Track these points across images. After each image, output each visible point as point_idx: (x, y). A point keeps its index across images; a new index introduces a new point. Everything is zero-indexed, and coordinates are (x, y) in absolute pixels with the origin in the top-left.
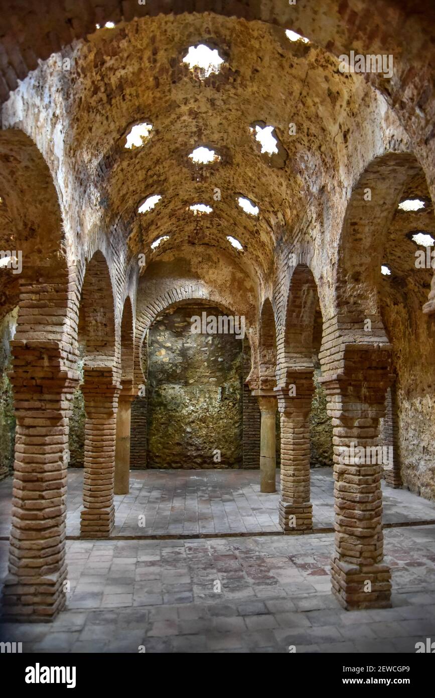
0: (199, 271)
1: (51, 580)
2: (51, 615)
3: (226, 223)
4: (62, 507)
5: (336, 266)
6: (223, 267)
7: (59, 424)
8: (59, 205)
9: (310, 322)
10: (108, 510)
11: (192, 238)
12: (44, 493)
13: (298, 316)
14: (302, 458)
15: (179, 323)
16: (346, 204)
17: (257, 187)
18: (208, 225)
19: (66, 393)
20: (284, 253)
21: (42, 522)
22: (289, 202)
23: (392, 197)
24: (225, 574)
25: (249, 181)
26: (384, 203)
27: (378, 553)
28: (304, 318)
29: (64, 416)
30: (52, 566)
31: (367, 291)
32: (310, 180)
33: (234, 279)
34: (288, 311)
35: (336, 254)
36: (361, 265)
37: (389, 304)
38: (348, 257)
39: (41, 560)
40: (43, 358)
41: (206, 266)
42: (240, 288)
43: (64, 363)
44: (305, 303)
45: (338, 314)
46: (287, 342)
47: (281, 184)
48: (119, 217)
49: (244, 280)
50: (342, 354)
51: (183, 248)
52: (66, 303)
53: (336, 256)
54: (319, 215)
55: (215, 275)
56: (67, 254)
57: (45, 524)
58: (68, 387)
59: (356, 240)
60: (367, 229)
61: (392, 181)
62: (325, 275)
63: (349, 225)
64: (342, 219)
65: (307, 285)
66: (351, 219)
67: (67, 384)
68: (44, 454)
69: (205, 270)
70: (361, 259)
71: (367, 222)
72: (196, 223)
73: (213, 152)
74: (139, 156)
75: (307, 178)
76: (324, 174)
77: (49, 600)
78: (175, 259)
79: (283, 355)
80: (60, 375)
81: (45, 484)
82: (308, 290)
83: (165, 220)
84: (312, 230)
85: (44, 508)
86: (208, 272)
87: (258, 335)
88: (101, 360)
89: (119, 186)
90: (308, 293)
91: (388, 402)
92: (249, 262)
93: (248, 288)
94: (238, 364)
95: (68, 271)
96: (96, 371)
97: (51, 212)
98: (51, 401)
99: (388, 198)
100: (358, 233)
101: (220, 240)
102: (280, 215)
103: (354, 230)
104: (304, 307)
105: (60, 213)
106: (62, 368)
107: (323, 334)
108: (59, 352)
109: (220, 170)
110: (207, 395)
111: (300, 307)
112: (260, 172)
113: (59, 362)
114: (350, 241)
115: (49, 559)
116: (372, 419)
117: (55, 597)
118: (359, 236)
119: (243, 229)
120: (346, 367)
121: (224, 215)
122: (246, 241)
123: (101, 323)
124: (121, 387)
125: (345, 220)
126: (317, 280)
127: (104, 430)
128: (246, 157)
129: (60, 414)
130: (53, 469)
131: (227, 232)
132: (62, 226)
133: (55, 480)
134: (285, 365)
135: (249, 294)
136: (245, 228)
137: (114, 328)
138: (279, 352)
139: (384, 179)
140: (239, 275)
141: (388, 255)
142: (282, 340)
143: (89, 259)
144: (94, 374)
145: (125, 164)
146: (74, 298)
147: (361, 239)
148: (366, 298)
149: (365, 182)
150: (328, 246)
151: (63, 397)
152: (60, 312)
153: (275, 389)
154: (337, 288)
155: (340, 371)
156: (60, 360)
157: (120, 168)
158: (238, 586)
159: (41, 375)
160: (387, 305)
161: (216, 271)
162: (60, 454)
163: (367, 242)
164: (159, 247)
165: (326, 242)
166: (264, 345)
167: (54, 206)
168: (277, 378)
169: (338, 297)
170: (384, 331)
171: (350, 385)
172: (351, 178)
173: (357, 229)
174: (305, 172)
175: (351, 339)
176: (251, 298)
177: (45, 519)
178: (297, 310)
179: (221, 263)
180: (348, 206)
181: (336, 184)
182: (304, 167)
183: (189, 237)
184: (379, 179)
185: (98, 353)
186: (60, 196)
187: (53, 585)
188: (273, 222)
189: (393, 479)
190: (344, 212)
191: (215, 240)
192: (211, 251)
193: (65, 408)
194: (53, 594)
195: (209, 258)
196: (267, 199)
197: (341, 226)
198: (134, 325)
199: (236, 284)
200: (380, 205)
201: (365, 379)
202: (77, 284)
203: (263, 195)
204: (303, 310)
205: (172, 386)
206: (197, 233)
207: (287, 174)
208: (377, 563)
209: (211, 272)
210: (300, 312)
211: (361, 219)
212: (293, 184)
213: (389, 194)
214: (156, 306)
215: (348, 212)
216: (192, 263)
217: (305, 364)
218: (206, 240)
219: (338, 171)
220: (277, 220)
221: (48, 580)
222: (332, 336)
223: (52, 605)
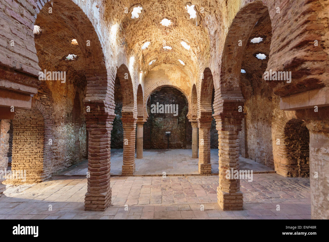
0: (168, 74)
1: (104, 195)
2: (104, 208)
3: (178, 54)
4: (108, 166)
5: (221, 66)
6: (177, 72)
7: (106, 133)
8: (99, 41)
9: (211, 93)
10: (133, 165)
11: (165, 61)
12: (100, 161)
13: (206, 90)
14: (207, 146)
15: (162, 95)
16: (226, 36)
17: (189, 36)
18: (171, 55)
19: (108, 121)
20: (200, 64)
21: (100, 172)
22: (202, 41)
23: (248, 31)
24: (176, 192)
25: (185, 33)
26: (244, 35)
27: (237, 187)
28: (208, 91)
29: (107, 130)
30: (104, 190)
31: (234, 77)
32: (211, 29)
33: (182, 77)
34: (202, 88)
35: (221, 60)
36: (232, 65)
37: (244, 85)
38: (226, 62)
39: (99, 187)
40: (98, 107)
41: (170, 72)
42: (184, 81)
43: (107, 109)
44: (209, 85)
45: (221, 87)
46: (201, 100)
47: (198, 33)
48: (133, 51)
49: (185, 77)
50: (222, 104)
51: (161, 65)
52: (107, 84)
53: (221, 62)
54: (214, 45)
55: (174, 75)
56: (106, 64)
57: (101, 173)
58: (109, 119)
59: (230, 54)
60: (235, 48)
61: (248, 22)
62: (216, 71)
63: (227, 46)
64: (224, 44)
65: (209, 77)
66: (228, 44)
67: (108, 117)
68: (100, 145)
69: (170, 74)
70: (232, 63)
71: (235, 44)
72: (166, 54)
73: (170, 21)
74: (138, 23)
75: (209, 28)
76: (216, 24)
77: (103, 203)
78: (159, 69)
79: (200, 106)
80: (105, 114)
81: (100, 157)
82: (210, 79)
83: (153, 53)
84: (211, 52)
85: (100, 167)
86: (172, 74)
87: (191, 99)
88: (129, 109)
89: (131, 37)
90: (210, 81)
91: (243, 125)
92: (187, 70)
93: (187, 80)
94: (184, 110)
95: (106, 71)
96: (127, 113)
97: (97, 44)
98: (102, 124)
99: (246, 32)
100: (231, 50)
101: (176, 61)
102: (198, 48)
103: (229, 49)
104: (208, 86)
105: (101, 45)
106: (106, 111)
107: (215, 96)
108: (104, 105)
109: (174, 29)
110: (173, 122)
111: (207, 86)
112: (190, 28)
113: (104, 108)
114: (227, 54)
115: (103, 187)
116: (236, 131)
117: (105, 202)
118: (231, 51)
119: (184, 56)
120: (224, 110)
121: (177, 50)
122: (186, 61)
123: (128, 94)
124: (137, 119)
125: (225, 44)
126: (212, 74)
127: (130, 135)
128: (184, 22)
129: (106, 129)
130: (104, 151)
131: (178, 58)
132: (102, 51)
133: (105, 155)
134: (201, 110)
135: (188, 83)
136: (185, 55)
137: (133, 96)
138: (198, 105)
139: (244, 21)
140: (184, 75)
141: (245, 64)
142: (199, 100)
143: (119, 67)
144: (126, 114)
145: (132, 26)
146: (111, 82)
147: (232, 53)
148: (234, 80)
149: (235, 24)
150: (217, 58)
151: (107, 123)
152: (104, 88)
153: (197, 119)
154: (221, 76)
155: (222, 111)
156: (105, 108)
157: (130, 28)
158: (180, 197)
159: (97, 114)
160: (244, 86)
161: (175, 74)
162: (106, 145)
163: (235, 54)
164: (152, 65)
165: (216, 56)
166: (193, 102)
167: (97, 42)
168: (198, 115)
169: (221, 80)
170: (242, 94)
171: (226, 117)
172: (228, 23)
173: (230, 48)
174: (209, 26)
175: (227, 98)
176: (188, 84)
177: (100, 171)
178: (205, 88)
179: (177, 71)
180: (227, 37)
181: (221, 28)
182: (208, 23)
183: (164, 60)
184: (242, 22)
185: (127, 106)
186: (99, 37)
187: (104, 197)
188: (196, 52)
189: (245, 154)
190: (225, 40)
191: (174, 61)
192: (173, 66)
193: (109, 127)
194: (104, 201)
195: (172, 69)
196: (193, 41)
197: (223, 47)
198: (143, 95)
199: (183, 79)
200: (242, 36)
201: (232, 114)
202: (113, 77)
203: (191, 40)
204: (208, 87)
205: (160, 118)
206: (167, 59)
207: (201, 28)
208: (237, 191)
209: (173, 74)
210: (206, 88)
211: (233, 43)
212: (203, 32)
213: (246, 30)
214: (152, 88)
215: (227, 40)
216: (165, 71)
217: (209, 109)
218: (170, 62)
219: (223, 21)
220: (197, 50)
221: (102, 195)
222: (219, 97)
223: (104, 204)
